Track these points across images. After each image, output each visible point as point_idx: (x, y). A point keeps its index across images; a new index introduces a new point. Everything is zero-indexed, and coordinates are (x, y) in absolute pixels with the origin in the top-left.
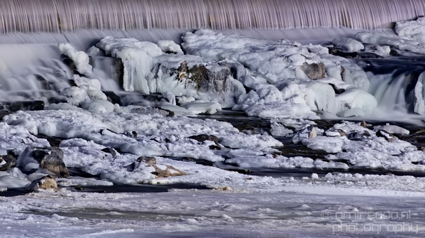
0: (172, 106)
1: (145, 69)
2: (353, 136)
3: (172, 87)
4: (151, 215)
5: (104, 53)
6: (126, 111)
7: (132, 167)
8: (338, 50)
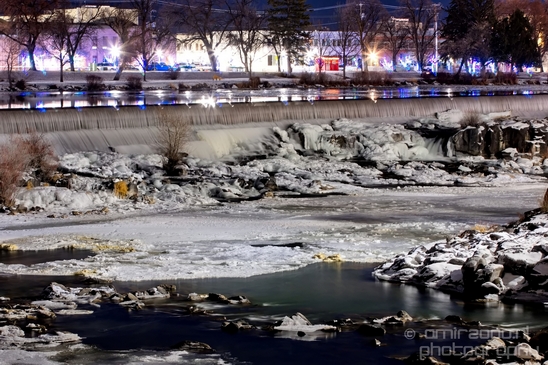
0: (328, 156)
1: (315, 138)
2: (417, 168)
3: (329, 147)
4: (319, 208)
5: (295, 131)
6: (306, 159)
7: (309, 186)
8: (409, 127)
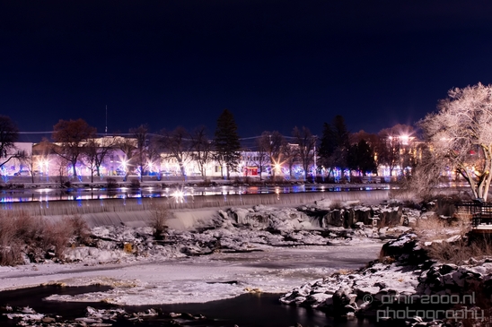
0: (252, 227)
1: (244, 217)
2: (305, 235)
3: (252, 222)
4: (247, 259)
5: (232, 213)
6: (239, 229)
7: (241, 246)
8: (299, 210)
